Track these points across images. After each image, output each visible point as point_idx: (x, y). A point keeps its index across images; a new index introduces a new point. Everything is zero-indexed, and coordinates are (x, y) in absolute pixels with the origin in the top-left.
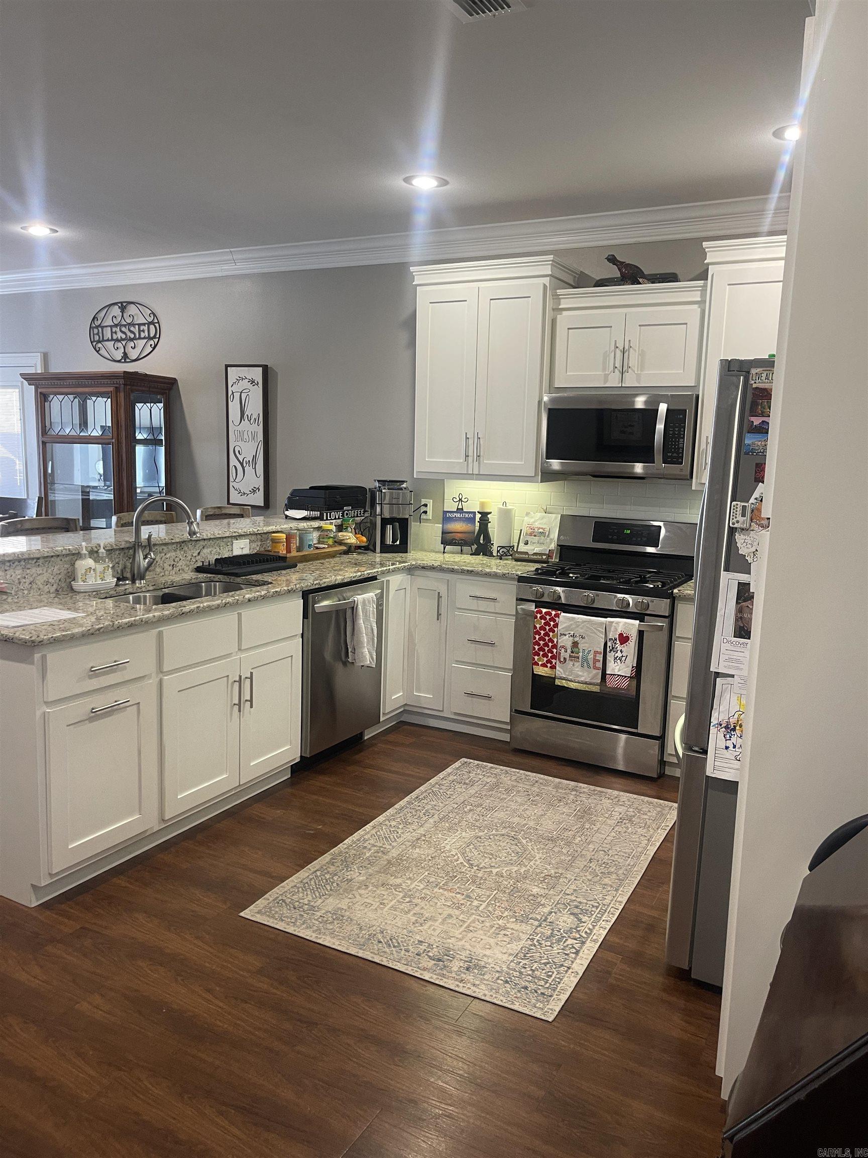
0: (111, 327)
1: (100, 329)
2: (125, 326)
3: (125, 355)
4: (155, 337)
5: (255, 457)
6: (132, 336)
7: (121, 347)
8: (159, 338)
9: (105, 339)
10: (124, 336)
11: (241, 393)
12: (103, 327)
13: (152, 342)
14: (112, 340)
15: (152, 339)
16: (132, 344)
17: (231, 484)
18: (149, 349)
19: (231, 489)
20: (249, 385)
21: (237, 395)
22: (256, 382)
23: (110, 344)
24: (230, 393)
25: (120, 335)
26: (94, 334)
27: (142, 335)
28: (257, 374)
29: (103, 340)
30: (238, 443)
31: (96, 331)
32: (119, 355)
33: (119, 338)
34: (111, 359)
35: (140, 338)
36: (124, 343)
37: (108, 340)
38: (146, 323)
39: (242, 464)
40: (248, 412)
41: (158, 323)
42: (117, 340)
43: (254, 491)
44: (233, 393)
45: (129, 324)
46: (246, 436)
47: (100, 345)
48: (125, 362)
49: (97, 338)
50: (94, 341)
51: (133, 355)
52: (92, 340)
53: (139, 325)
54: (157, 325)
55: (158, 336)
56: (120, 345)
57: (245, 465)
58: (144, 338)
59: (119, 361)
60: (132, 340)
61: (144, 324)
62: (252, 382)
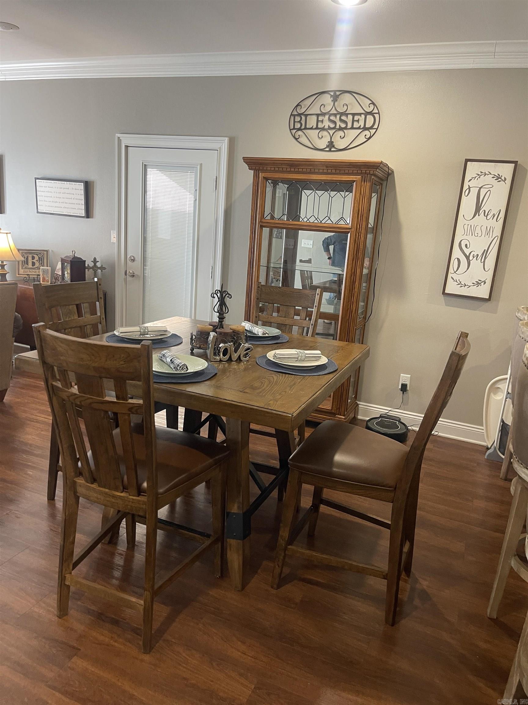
0: (318, 115)
1: (303, 118)
2: (335, 115)
3: (331, 145)
4: (371, 128)
5: (485, 253)
6: (343, 126)
7: (326, 136)
8: (377, 129)
9: (307, 127)
10: (332, 126)
11: (481, 188)
12: (306, 116)
13: (367, 133)
14: (317, 128)
15: (368, 129)
16: (341, 133)
17: (450, 276)
18: (362, 139)
19: (449, 279)
20: (494, 182)
21: (474, 192)
22: (503, 178)
23: (313, 134)
24: (466, 187)
25: (327, 124)
26: (294, 122)
27: (356, 125)
28: (507, 170)
29: (306, 128)
30: (465, 237)
31: (297, 119)
32: (323, 143)
33: (326, 127)
34: (312, 146)
35: (352, 128)
36: (331, 132)
37: (312, 128)
38: (362, 114)
39: (467, 257)
40: (485, 207)
41: (379, 113)
42: (323, 129)
43: (478, 284)
44: (469, 188)
45: (342, 114)
46: (478, 230)
47: (300, 133)
48: (330, 151)
49: (298, 126)
50: (294, 129)
51: (340, 144)
52: (292, 127)
53: (354, 115)
54: (377, 116)
55: (376, 127)
56: (325, 133)
57: (471, 258)
58: (359, 128)
59: (322, 150)
60: (341, 129)
61: (360, 114)
62: (498, 178)
